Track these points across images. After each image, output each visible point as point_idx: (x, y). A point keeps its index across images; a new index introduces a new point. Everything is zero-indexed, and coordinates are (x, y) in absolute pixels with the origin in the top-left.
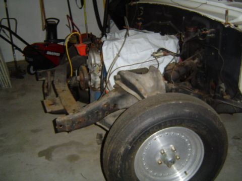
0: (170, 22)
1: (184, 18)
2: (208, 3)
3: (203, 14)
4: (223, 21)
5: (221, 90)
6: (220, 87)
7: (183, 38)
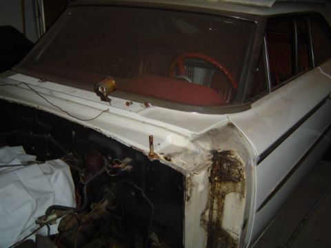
0: (50, 135)
1: (74, 133)
2: (111, 111)
3: (108, 133)
4: (146, 149)
5: (154, 244)
6: (151, 241)
7: (83, 178)
